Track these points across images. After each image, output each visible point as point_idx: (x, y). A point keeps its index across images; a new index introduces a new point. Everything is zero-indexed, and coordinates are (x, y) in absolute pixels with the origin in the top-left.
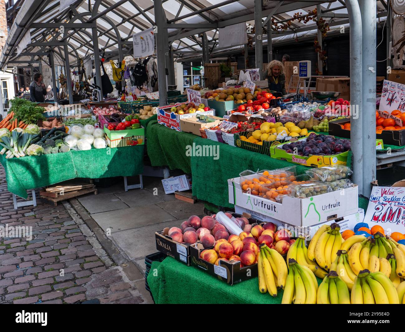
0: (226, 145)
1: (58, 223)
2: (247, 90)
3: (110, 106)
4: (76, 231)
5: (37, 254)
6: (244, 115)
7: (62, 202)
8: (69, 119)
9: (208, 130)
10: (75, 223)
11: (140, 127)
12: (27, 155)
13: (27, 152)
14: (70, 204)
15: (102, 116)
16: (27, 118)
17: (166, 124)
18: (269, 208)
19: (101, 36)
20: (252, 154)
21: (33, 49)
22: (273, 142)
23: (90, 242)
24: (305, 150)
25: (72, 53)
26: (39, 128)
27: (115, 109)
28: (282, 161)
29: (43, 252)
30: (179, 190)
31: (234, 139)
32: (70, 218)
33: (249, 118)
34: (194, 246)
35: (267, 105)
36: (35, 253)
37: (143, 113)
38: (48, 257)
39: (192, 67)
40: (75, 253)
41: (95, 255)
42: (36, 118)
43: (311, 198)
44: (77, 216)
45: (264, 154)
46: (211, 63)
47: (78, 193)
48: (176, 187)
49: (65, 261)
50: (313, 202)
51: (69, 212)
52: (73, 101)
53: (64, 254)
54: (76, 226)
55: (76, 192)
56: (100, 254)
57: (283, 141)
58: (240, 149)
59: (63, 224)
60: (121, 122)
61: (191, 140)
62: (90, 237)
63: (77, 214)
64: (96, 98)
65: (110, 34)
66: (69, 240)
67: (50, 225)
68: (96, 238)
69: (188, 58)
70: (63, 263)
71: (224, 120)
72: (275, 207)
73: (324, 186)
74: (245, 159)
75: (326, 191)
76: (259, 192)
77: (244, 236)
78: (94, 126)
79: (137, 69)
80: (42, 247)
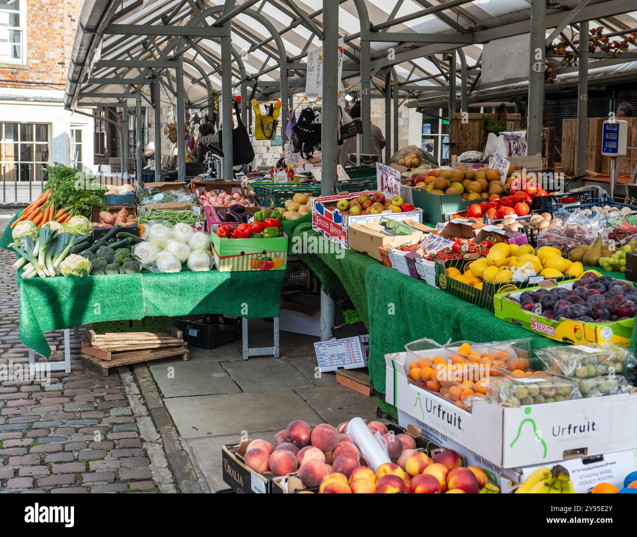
0: (420, 283)
1: (100, 410)
2: (493, 174)
3: (233, 189)
4: (128, 428)
5: (45, 465)
6: (470, 224)
7: (119, 370)
8: (150, 211)
9: (395, 250)
10: (131, 413)
11: (281, 235)
12: (61, 275)
13: (60, 269)
14: (133, 374)
15: (212, 209)
16: (72, 203)
17: (325, 232)
18: (450, 420)
19: (253, 51)
20: (461, 307)
21: (128, 71)
22: (503, 285)
23: (149, 453)
24: (558, 308)
25: (201, 81)
26: (91, 224)
27: (242, 195)
28: (514, 325)
29: (56, 463)
30: (347, 367)
31: (435, 273)
32: (125, 402)
33: (477, 232)
34: (279, 481)
35: (524, 207)
36: (42, 463)
37: (289, 208)
38: (62, 473)
39: (440, 120)
40: (114, 470)
41: (150, 479)
42: (89, 205)
43: (527, 408)
44: (140, 399)
45: (483, 307)
46: (482, 112)
47: (152, 354)
48: (340, 360)
49: (92, 483)
50: (530, 416)
51: (127, 389)
52: (185, 174)
53: (94, 471)
54: (131, 420)
55: (149, 352)
56: (161, 479)
57: (525, 285)
58: (443, 293)
59: (109, 412)
60: (246, 222)
61: (361, 267)
62: (151, 442)
63: (140, 396)
64: (214, 173)
65: (272, 48)
66: (111, 445)
67: (84, 411)
68: (162, 446)
69: (429, 100)
70: (87, 487)
71: (431, 231)
72: (460, 420)
73: (564, 385)
74: (447, 316)
75: (566, 396)
76: (441, 386)
77: (385, 471)
78: (194, 226)
79: (304, 119)
80: (58, 452)
